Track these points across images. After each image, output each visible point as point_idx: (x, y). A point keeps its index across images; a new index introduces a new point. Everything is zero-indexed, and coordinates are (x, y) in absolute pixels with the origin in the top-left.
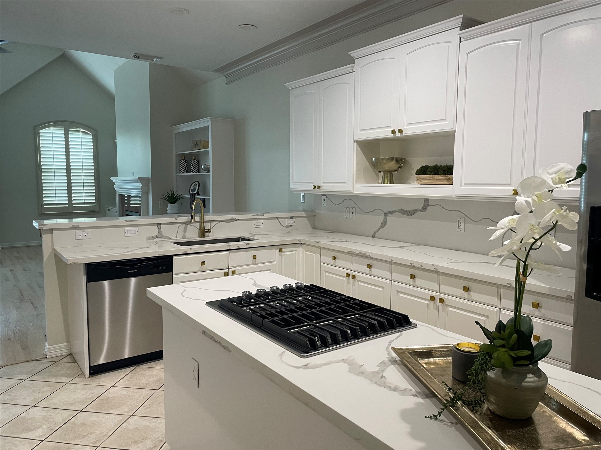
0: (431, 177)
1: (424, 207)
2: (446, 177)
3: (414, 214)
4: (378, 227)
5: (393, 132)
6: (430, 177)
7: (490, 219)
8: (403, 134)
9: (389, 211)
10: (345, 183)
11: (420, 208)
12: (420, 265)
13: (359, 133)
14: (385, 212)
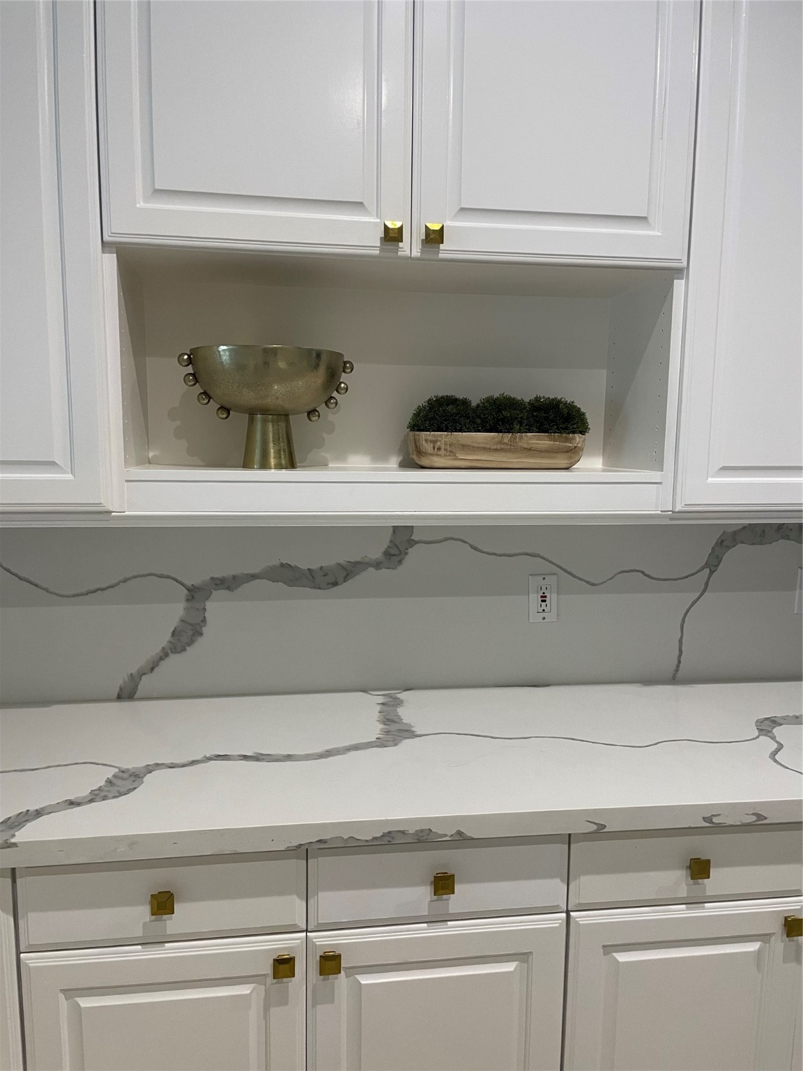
0: (506, 441)
1: (394, 551)
2: (567, 440)
3: (346, 579)
4: (156, 650)
5: (392, 237)
6: (501, 442)
7: (643, 573)
8: (438, 253)
9: (212, 578)
10: (53, 464)
11: (376, 554)
12: (753, 814)
13: (141, 204)
14: (189, 583)
